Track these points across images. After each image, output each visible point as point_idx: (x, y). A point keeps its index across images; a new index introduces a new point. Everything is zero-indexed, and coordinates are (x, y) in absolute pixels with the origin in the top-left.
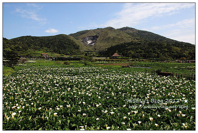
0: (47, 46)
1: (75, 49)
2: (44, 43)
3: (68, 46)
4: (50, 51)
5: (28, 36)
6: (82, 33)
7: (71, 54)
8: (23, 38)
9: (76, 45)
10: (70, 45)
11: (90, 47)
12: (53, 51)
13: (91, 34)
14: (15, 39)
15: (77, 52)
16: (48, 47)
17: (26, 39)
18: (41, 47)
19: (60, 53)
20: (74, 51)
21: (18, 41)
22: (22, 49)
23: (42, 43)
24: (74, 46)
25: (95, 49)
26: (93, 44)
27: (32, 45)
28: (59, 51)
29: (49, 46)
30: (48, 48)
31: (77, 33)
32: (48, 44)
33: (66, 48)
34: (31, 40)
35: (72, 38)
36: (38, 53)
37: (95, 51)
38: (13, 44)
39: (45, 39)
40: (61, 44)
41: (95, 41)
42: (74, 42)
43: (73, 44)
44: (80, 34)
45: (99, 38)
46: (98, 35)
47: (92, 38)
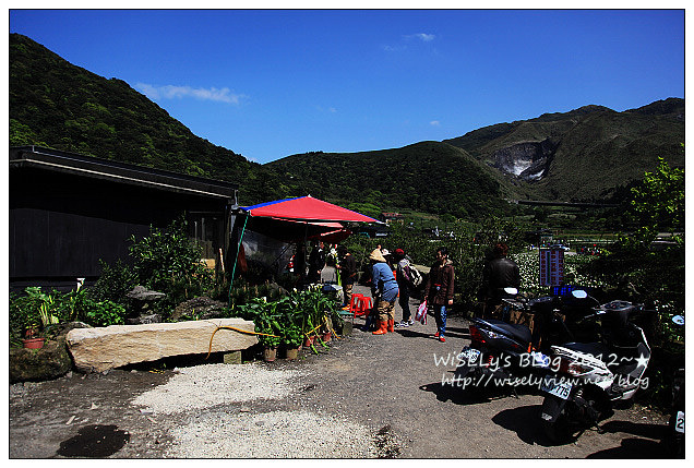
0: (381, 185)
1: (484, 196)
2: (369, 175)
3: (458, 185)
4: (396, 205)
5: (312, 153)
6: (486, 135)
7: (470, 213)
9: (486, 177)
10: (463, 179)
11: (531, 186)
12: (402, 202)
13: (525, 137)
15: (493, 205)
16: (386, 187)
18: (361, 188)
19: (432, 212)
20: (481, 204)
23: (359, 173)
25: (556, 195)
26: (539, 175)
28: (428, 204)
29: (387, 184)
30: (383, 192)
32: (383, 177)
33: (450, 192)
39: (371, 161)
40: (431, 177)
41: (548, 163)
42: (479, 169)
43: (475, 175)
44: (480, 138)
45: (563, 150)
46: (555, 140)
47: (531, 151)
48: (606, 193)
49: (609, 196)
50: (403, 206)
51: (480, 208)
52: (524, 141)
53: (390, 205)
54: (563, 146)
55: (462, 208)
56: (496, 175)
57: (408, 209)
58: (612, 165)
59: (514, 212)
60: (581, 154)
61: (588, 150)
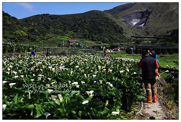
0: (73, 29)
1: (116, 34)
2: (69, 25)
3: (105, 29)
4: (79, 37)
5: (44, 15)
6: (122, 8)
7: (110, 41)
8: (38, 17)
9: (118, 26)
10: (108, 26)
11: (138, 30)
12: (82, 36)
13: (137, 9)
14: (26, 19)
15: (120, 38)
16: (75, 30)
17: (42, 18)
18: (65, 30)
19: (93, 40)
20: (115, 37)
21: (31, 22)
22: (39, 33)
23: (64, 24)
24: (115, 28)
25: (148, 33)
26: (142, 25)
27: (51, 27)
28: (92, 37)
29: (76, 28)
30: (74, 32)
31: (114, 8)
32: (75, 26)
33: (102, 32)
34: (50, 20)
35: (109, 16)
36: (61, 39)
37: (149, 36)
38: (25, 25)
39: (70, 18)
40: (95, 25)
41: (146, 20)
42: (115, 22)
43: (113, 25)
44: (119, 10)
45: (153, 15)
46: (150, 10)
47: (140, 15)
48: (168, 32)
49: (169, 34)
50: (82, 38)
51: (114, 39)
52: (137, 11)
53: (76, 37)
54: (153, 13)
55: (107, 39)
56: (123, 25)
57: (84, 39)
58: (172, 21)
59: (128, 40)
60: (160, 16)
61: (163, 14)
